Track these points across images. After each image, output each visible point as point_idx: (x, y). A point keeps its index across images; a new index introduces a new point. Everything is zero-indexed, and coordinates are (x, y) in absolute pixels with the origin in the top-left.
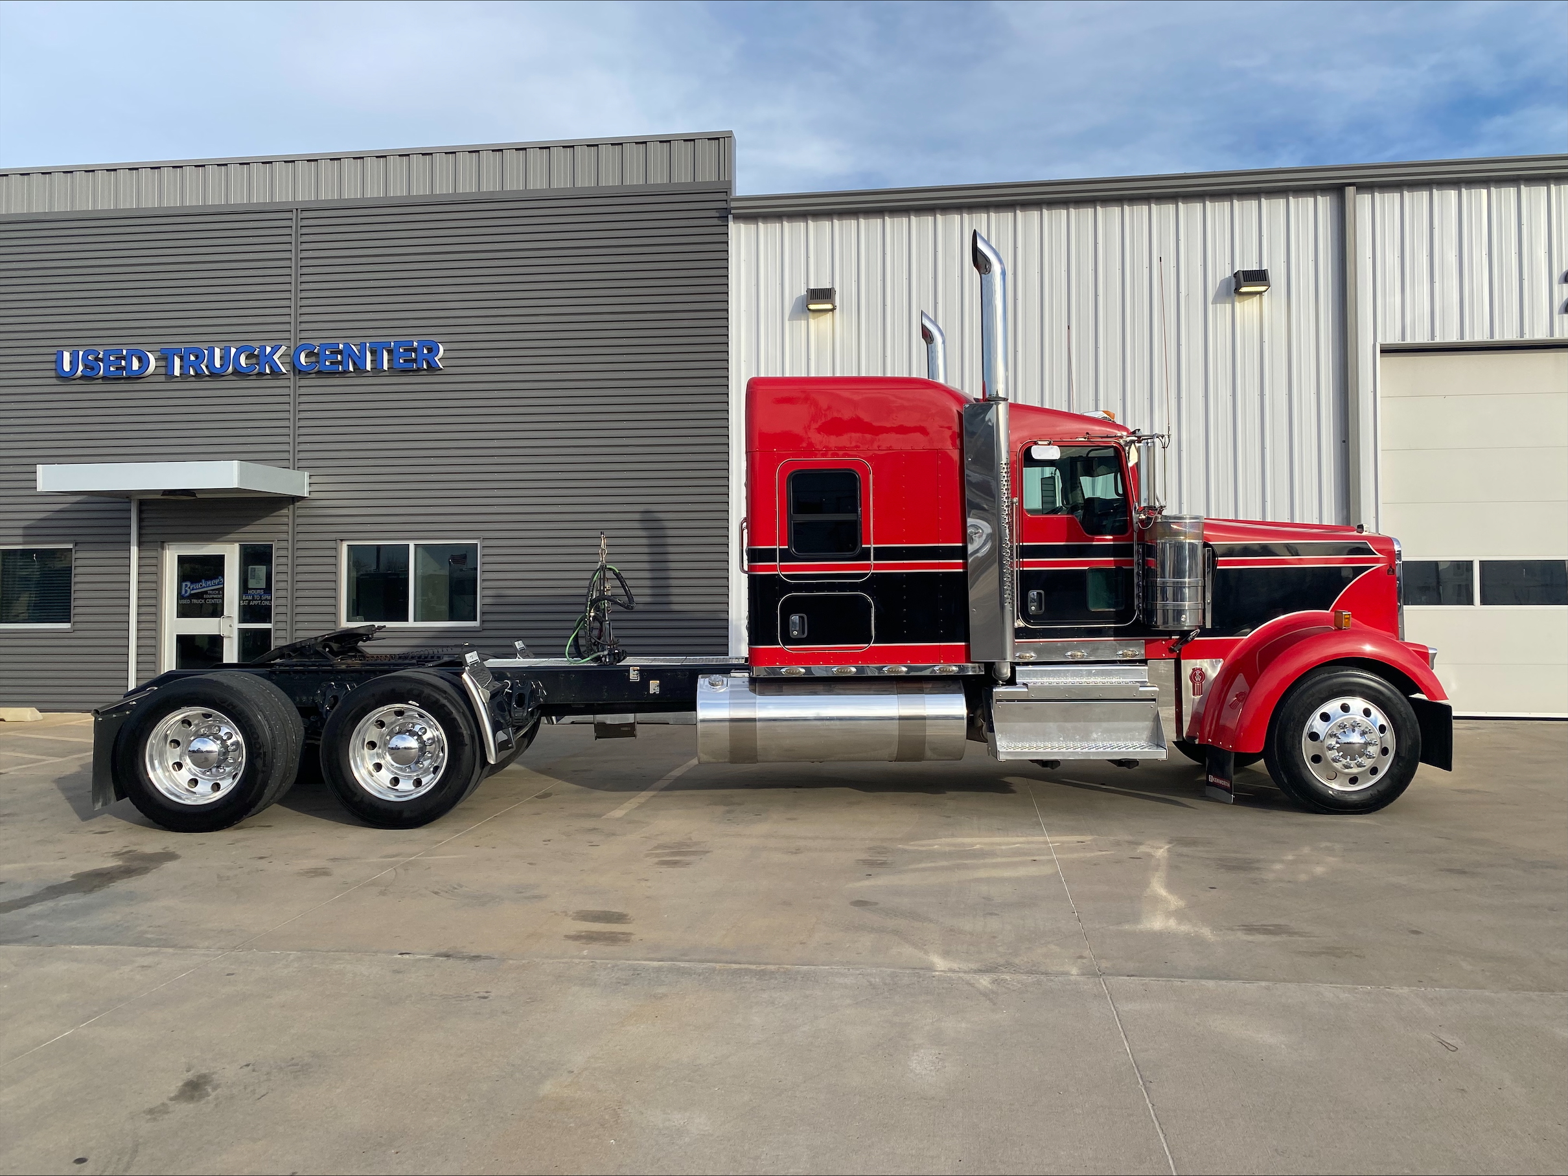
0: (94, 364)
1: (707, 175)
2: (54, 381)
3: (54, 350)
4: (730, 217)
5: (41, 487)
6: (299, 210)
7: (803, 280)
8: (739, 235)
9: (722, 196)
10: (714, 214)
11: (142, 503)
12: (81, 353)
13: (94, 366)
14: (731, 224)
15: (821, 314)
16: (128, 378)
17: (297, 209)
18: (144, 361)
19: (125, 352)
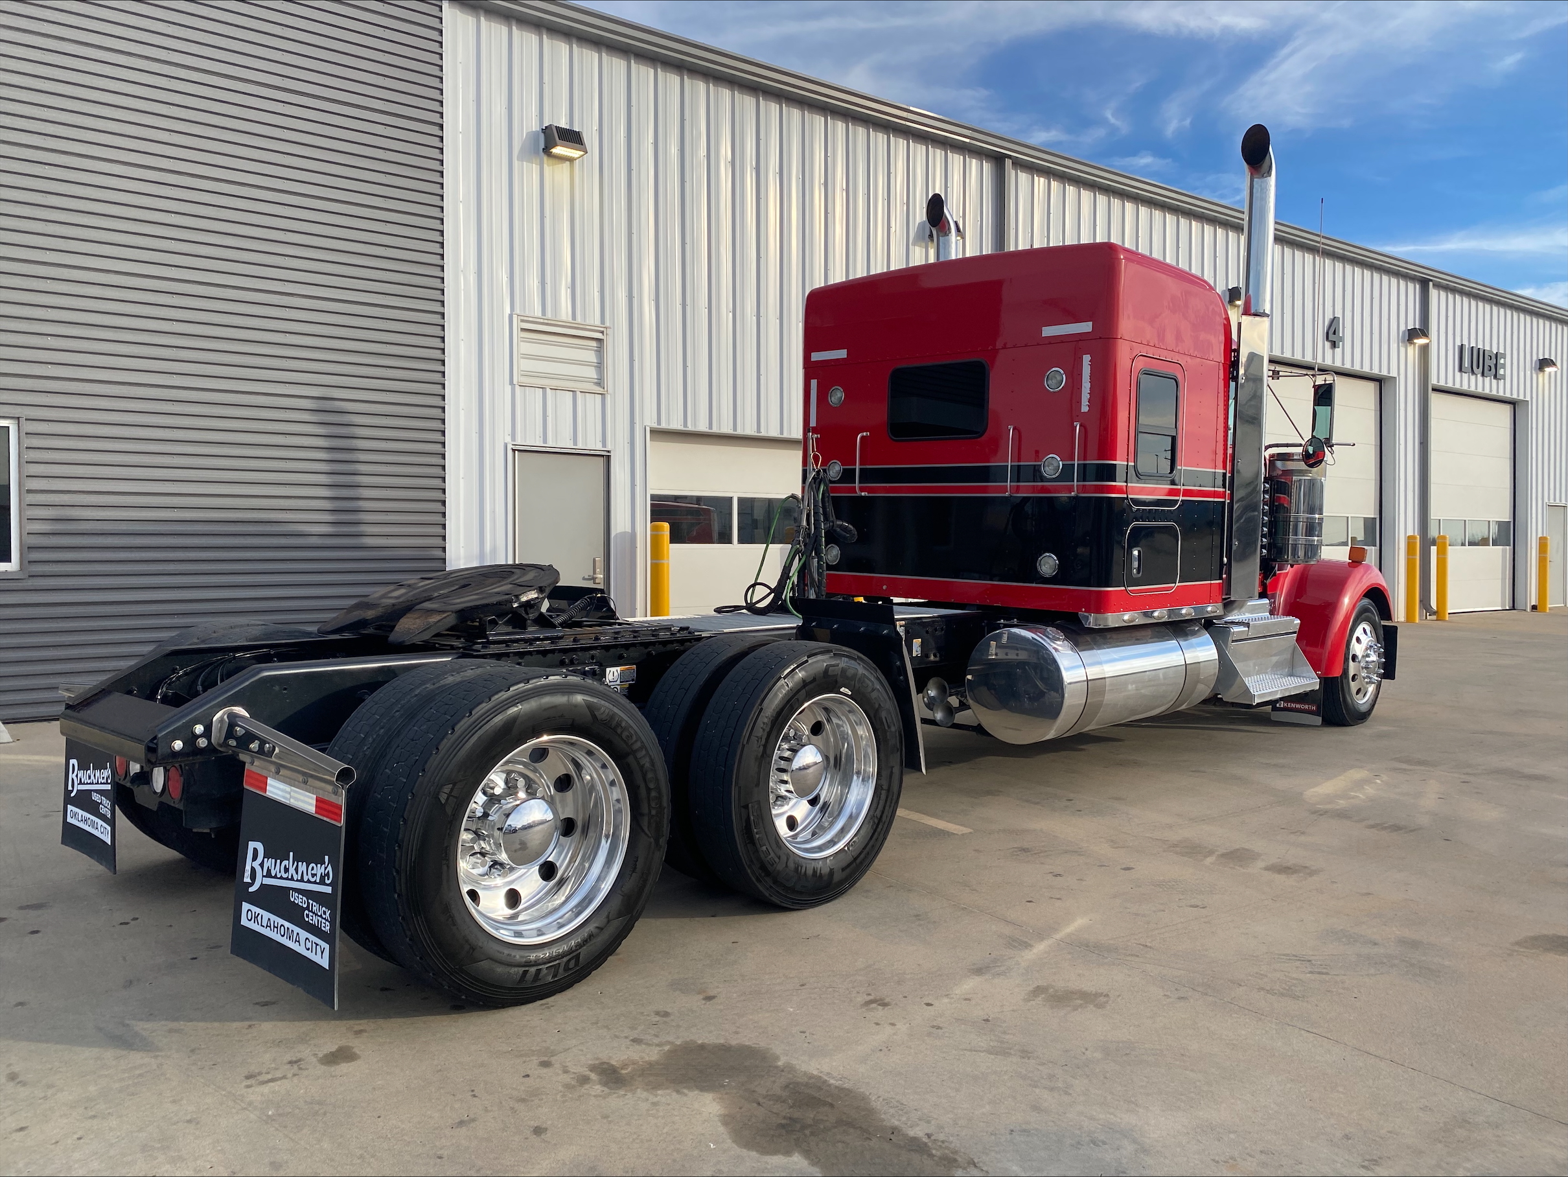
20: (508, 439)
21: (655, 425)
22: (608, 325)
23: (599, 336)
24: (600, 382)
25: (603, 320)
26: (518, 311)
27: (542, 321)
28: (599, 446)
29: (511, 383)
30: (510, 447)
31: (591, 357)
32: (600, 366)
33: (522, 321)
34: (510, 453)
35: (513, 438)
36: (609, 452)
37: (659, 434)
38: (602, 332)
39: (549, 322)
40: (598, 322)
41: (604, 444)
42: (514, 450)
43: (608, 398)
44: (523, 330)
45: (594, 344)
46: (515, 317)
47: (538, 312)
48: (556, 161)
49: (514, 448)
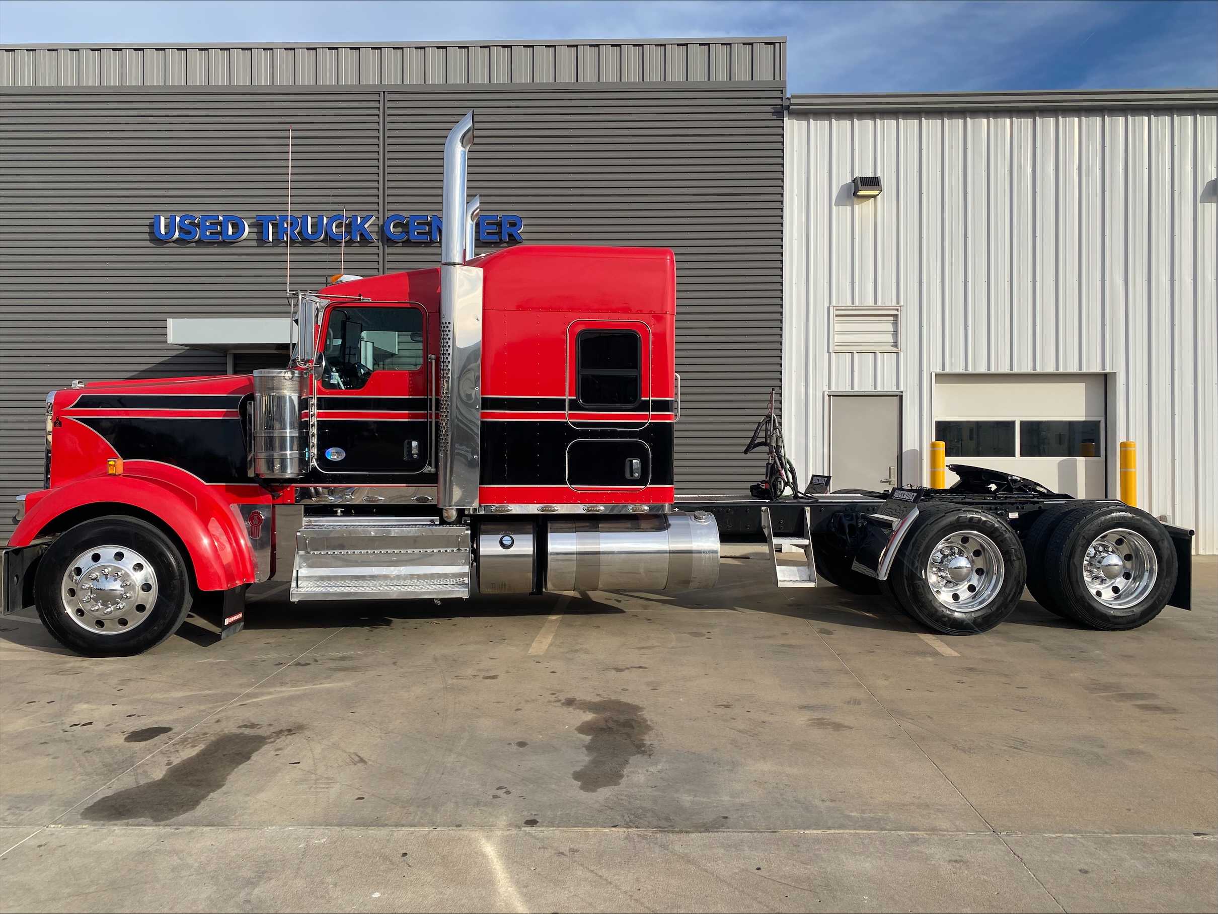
0: (191, 228)
1: (764, 74)
2: (148, 243)
3: (152, 215)
4: (786, 112)
5: (171, 339)
6: (386, 93)
7: (849, 170)
8: (793, 128)
9: (778, 94)
10: (769, 109)
11: (236, 357)
12: (178, 219)
13: (191, 230)
14: (786, 119)
15: (864, 199)
16: (224, 242)
17: (384, 92)
18: (238, 227)
19: (221, 218)
20: (826, 389)
21: (939, 371)
22: (902, 304)
23: (895, 312)
24: (895, 345)
25: (898, 302)
26: (834, 303)
27: (851, 308)
28: (894, 389)
29: (828, 352)
30: (826, 393)
31: (890, 327)
32: (895, 333)
33: (837, 310)
34: (826, 397)
35: (829, 388)
36: (902, 392)
37: (943, 377)
38: (898, 310)
39: (857, 308)
40: (894, 303)
41: (898, 386)
42: (829, 396)
43: (902, 355)
44: (837, 316)
45: (892, 318)
46: (831, 308)
47: (849, 303)
48: (862, 200)
49: (830, 394)
